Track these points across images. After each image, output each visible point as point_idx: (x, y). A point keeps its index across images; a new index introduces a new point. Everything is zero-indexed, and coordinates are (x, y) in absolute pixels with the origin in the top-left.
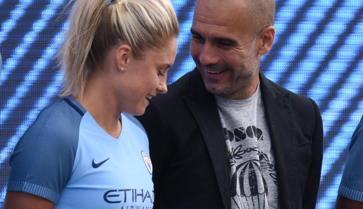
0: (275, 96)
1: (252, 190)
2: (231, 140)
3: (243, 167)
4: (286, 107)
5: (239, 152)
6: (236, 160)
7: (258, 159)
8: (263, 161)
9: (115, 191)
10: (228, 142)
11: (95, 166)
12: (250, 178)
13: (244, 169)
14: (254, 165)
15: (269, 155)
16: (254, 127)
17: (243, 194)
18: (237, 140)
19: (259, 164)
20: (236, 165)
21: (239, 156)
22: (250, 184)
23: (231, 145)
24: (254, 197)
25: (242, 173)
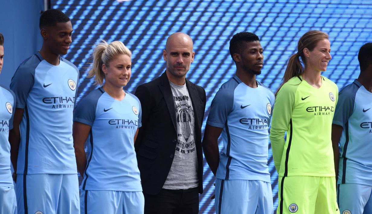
0: (190, 85)
1: (184, 120)
2: (177, 101)
3: (181, 111)
4: (195, 89)
5: (180, 105)
6: (179, 108)
7: (187, 108)
8: (189, 109)
9: (114, 120)
10: (176, 101)
11: (105, 111)
12: (183, 115)
13: (181, 112)
14: (185, 111)
15: (192, 107)
16: (186, 96)
17: (181, 121)
18: (179, 101)
19: (187, 110)
20: (179, 110)
21: (180, 106)
22: (183, 118)
23: (177, 102)
24: (184, 123)
25: (181, 113)
